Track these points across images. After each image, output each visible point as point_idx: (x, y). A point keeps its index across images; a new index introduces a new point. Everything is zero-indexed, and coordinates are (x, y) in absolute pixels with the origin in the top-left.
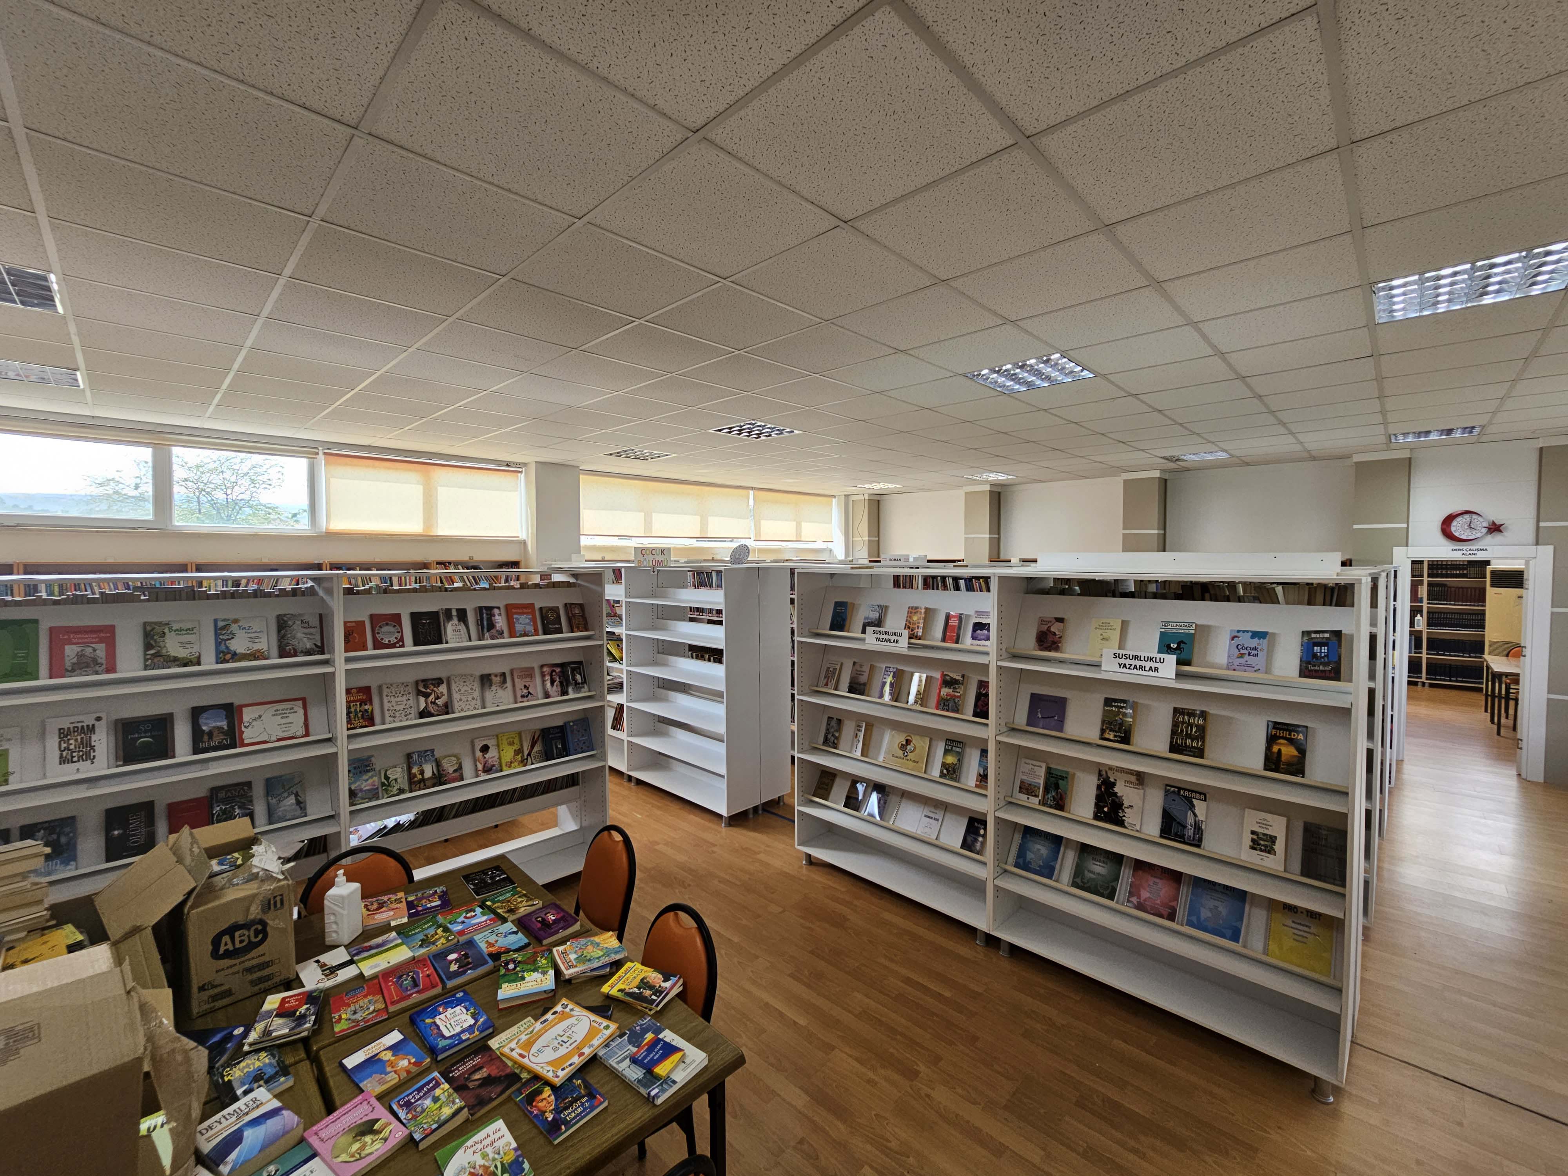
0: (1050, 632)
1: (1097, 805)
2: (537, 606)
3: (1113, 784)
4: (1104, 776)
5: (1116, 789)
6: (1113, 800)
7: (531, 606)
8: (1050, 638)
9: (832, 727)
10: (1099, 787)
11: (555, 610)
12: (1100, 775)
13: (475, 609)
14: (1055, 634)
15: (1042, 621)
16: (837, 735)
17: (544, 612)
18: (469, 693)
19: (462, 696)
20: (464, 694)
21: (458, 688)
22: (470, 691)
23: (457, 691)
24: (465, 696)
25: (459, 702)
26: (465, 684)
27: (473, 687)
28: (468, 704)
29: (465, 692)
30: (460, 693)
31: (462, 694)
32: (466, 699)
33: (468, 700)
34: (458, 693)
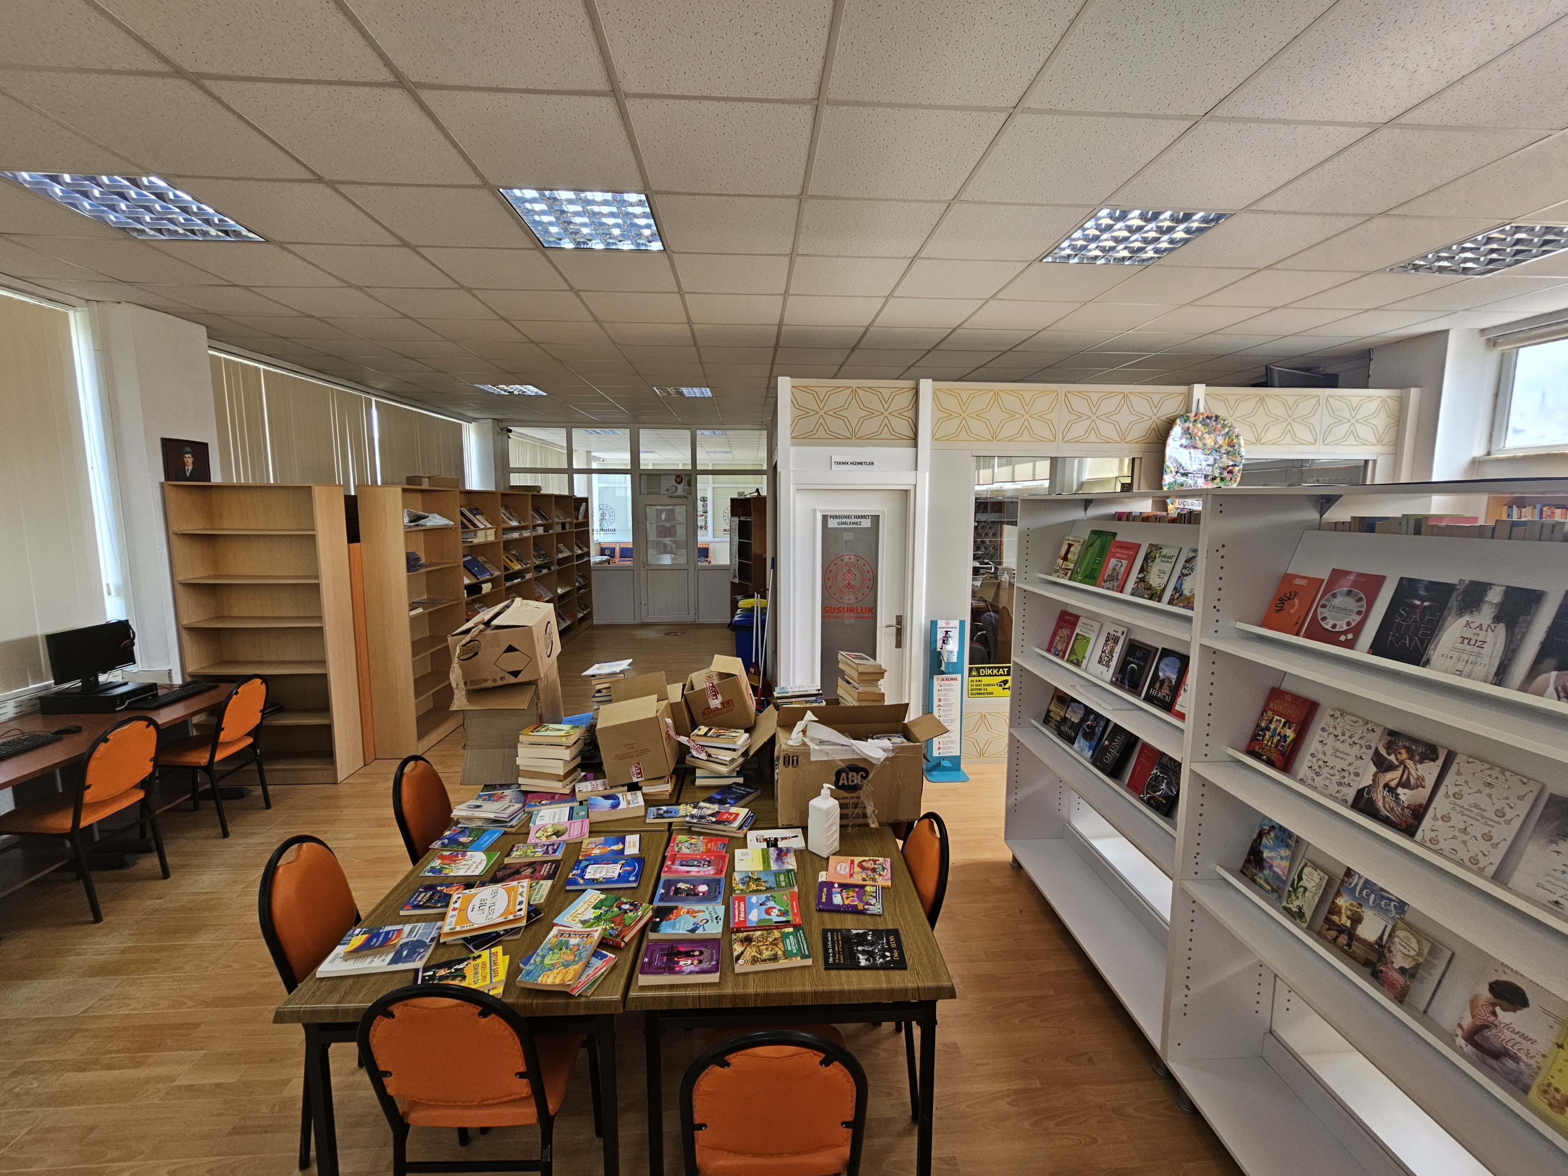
18: (1483, 818)
19: (1458, 812)
20: (1466, 812)
21: (1457, 789)
22: (1490, 814)
23: (1450, 793)
24: (1465, 818)
25: (1437, 819)
26: (1487, 790)
27: (1507, 810)
28: (1459, 840)
29: (1474, 809)
30: (1455, 804)
31: (1458, 809)
32: (1462, 826)
33: (1468, 830)
34: (1449, 800)
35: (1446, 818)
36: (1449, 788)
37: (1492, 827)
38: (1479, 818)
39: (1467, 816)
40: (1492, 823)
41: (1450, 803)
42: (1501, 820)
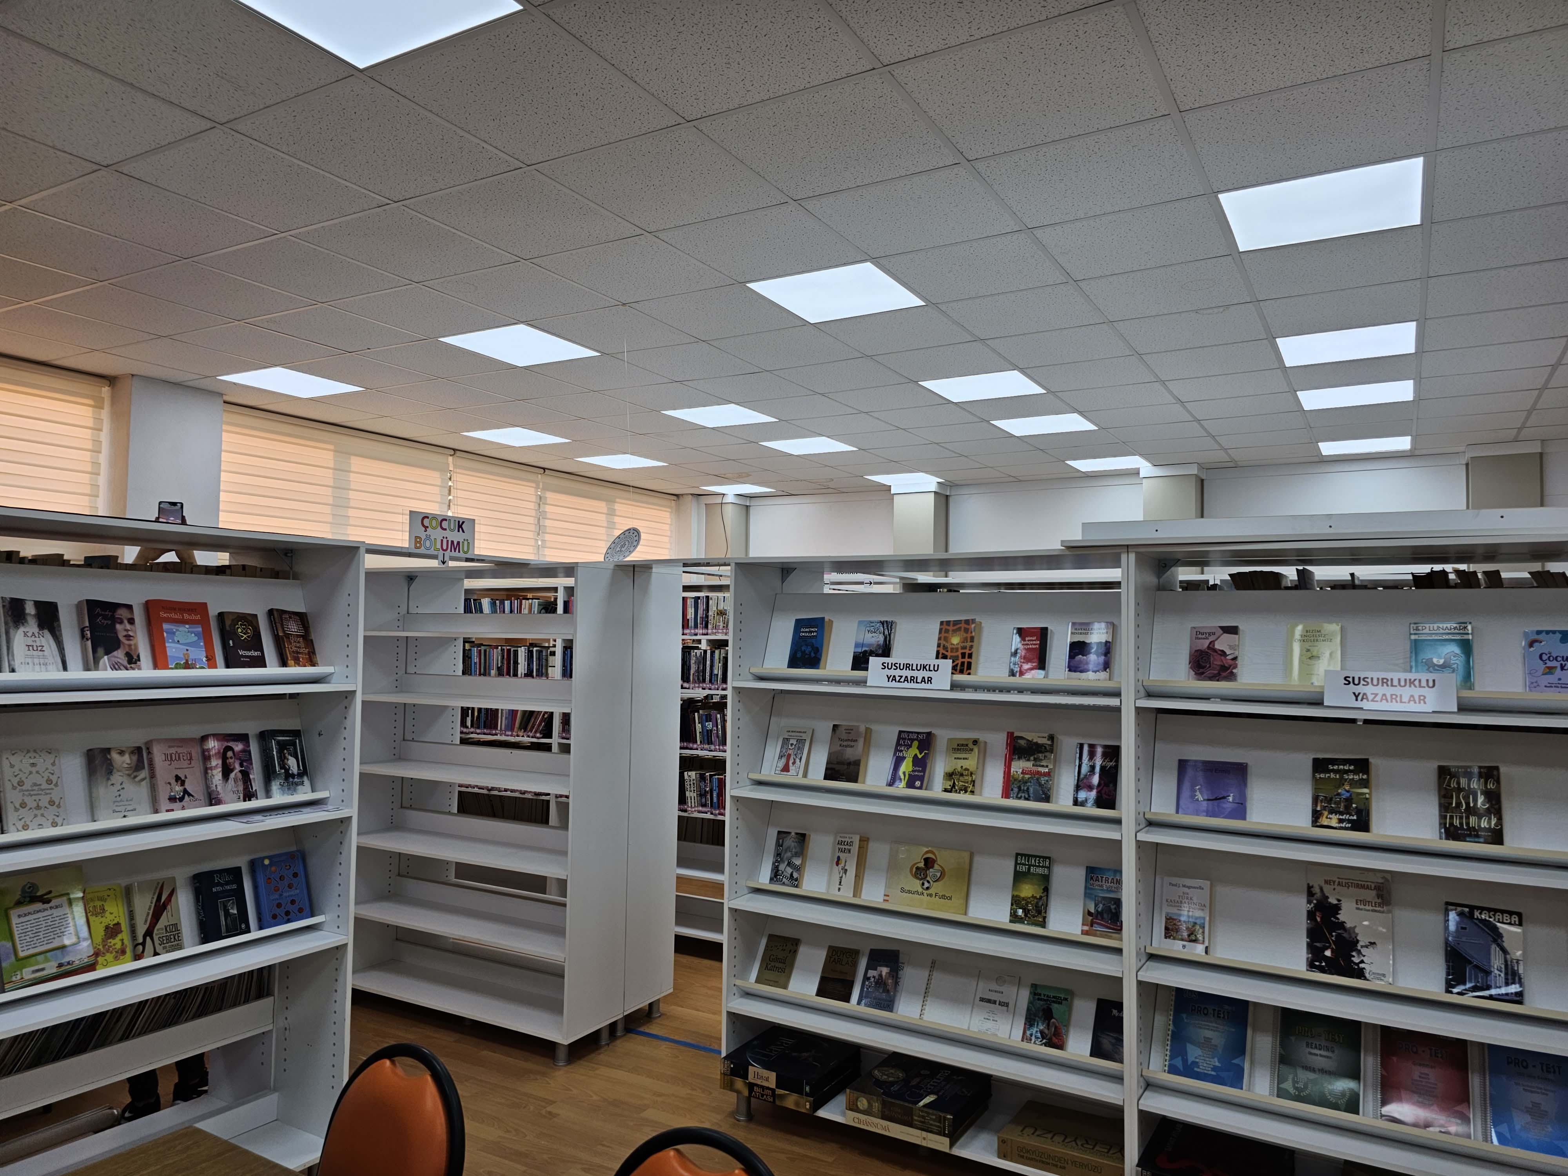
0: (1215, 651)
1: (1311, 947)
2: (213, 611)
3: (1337, 908)
4: (1319, 895)
5: (1342, 917)
6: (1339, 936)
7: (201, 608)
8: (1217, 662)
9: (788, 849)
10: (1311, 915)
11: (250, 620)
12: (1310, 894)
13: (79, 606)
14: (1223, 653)
15: (1198, 634)
16: (797, 862)
17: (228, 623)
18: (42, 790)
19: (27, 796)
20: (32, 793)
21: (17, 779)
22: (45, 786)
23: (15, 785)
24: (34, 797)
25: (19, 809)
26: (34, 770)
27: (51, 777)
28: (39, 815)
29: (35, 788)
30: (23, 791)
31: (26, 793)
32: (35, 804)
33: (40, 805)
34: (18, 789)
35: (23, 805)
36: (12, 781)
37: (50, 794)
38: (40, 792)
39: (35, 795)
40: (48, 791)
41: (20, 792)
42: (52, 786)
